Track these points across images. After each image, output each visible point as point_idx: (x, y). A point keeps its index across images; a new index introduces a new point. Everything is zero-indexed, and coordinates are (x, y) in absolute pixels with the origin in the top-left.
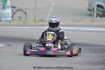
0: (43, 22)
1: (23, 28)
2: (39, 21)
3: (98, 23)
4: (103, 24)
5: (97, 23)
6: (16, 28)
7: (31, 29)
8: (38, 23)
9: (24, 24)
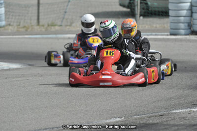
0: (57, 28)
1: (30, 38)
2: (48, 25)
3: (147, 27)
4: (156, 27)
5: (145, 27)
6: (19, 38)
7: (43, 38)
8: (49, 29)
9: (26, 30)
